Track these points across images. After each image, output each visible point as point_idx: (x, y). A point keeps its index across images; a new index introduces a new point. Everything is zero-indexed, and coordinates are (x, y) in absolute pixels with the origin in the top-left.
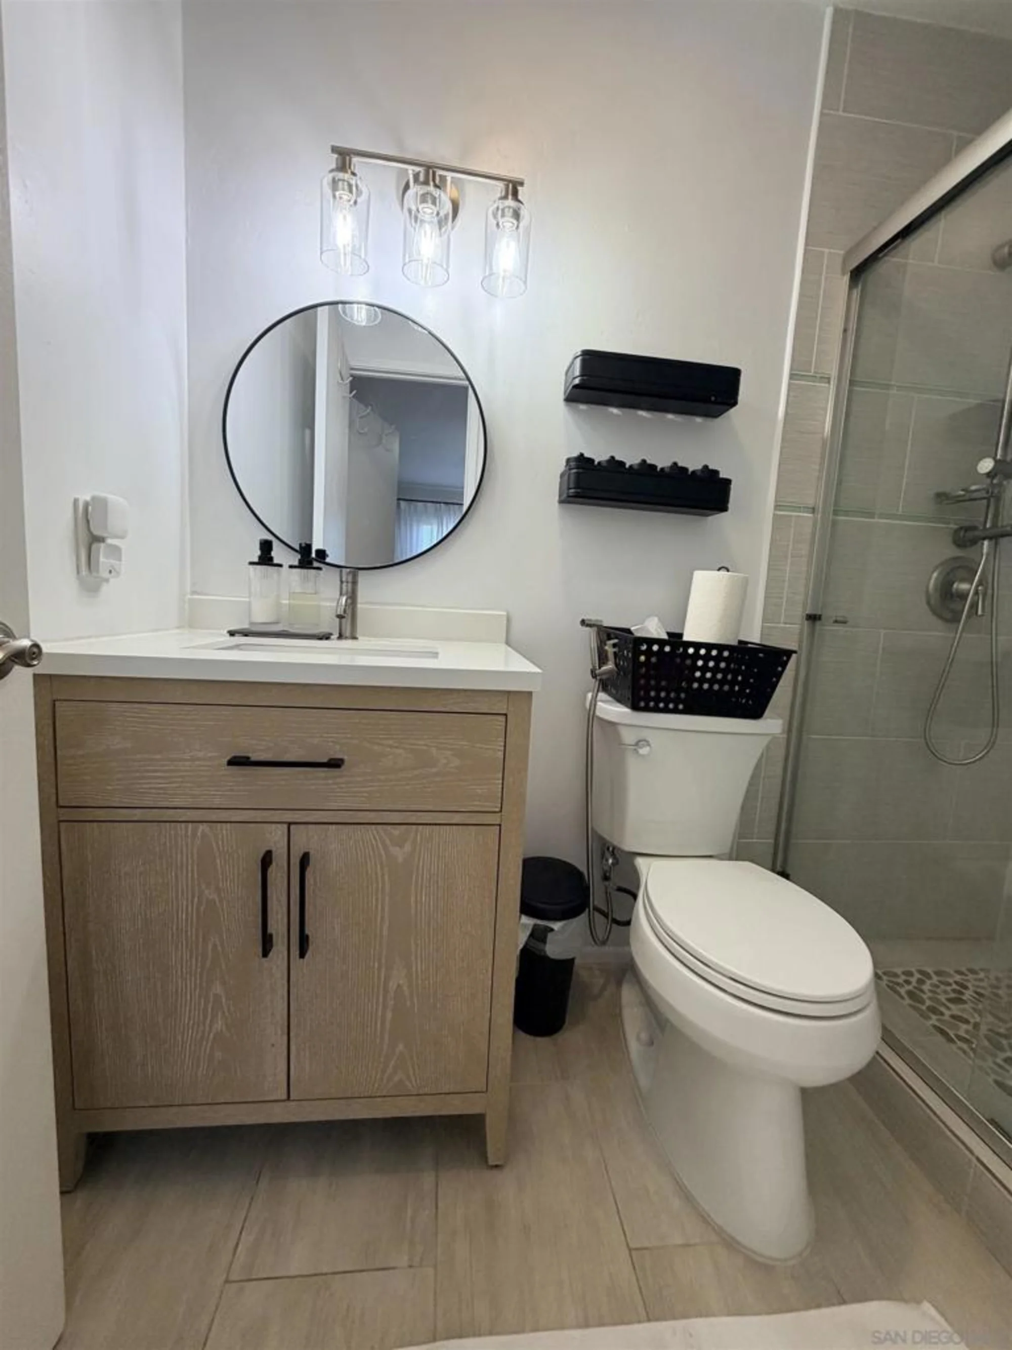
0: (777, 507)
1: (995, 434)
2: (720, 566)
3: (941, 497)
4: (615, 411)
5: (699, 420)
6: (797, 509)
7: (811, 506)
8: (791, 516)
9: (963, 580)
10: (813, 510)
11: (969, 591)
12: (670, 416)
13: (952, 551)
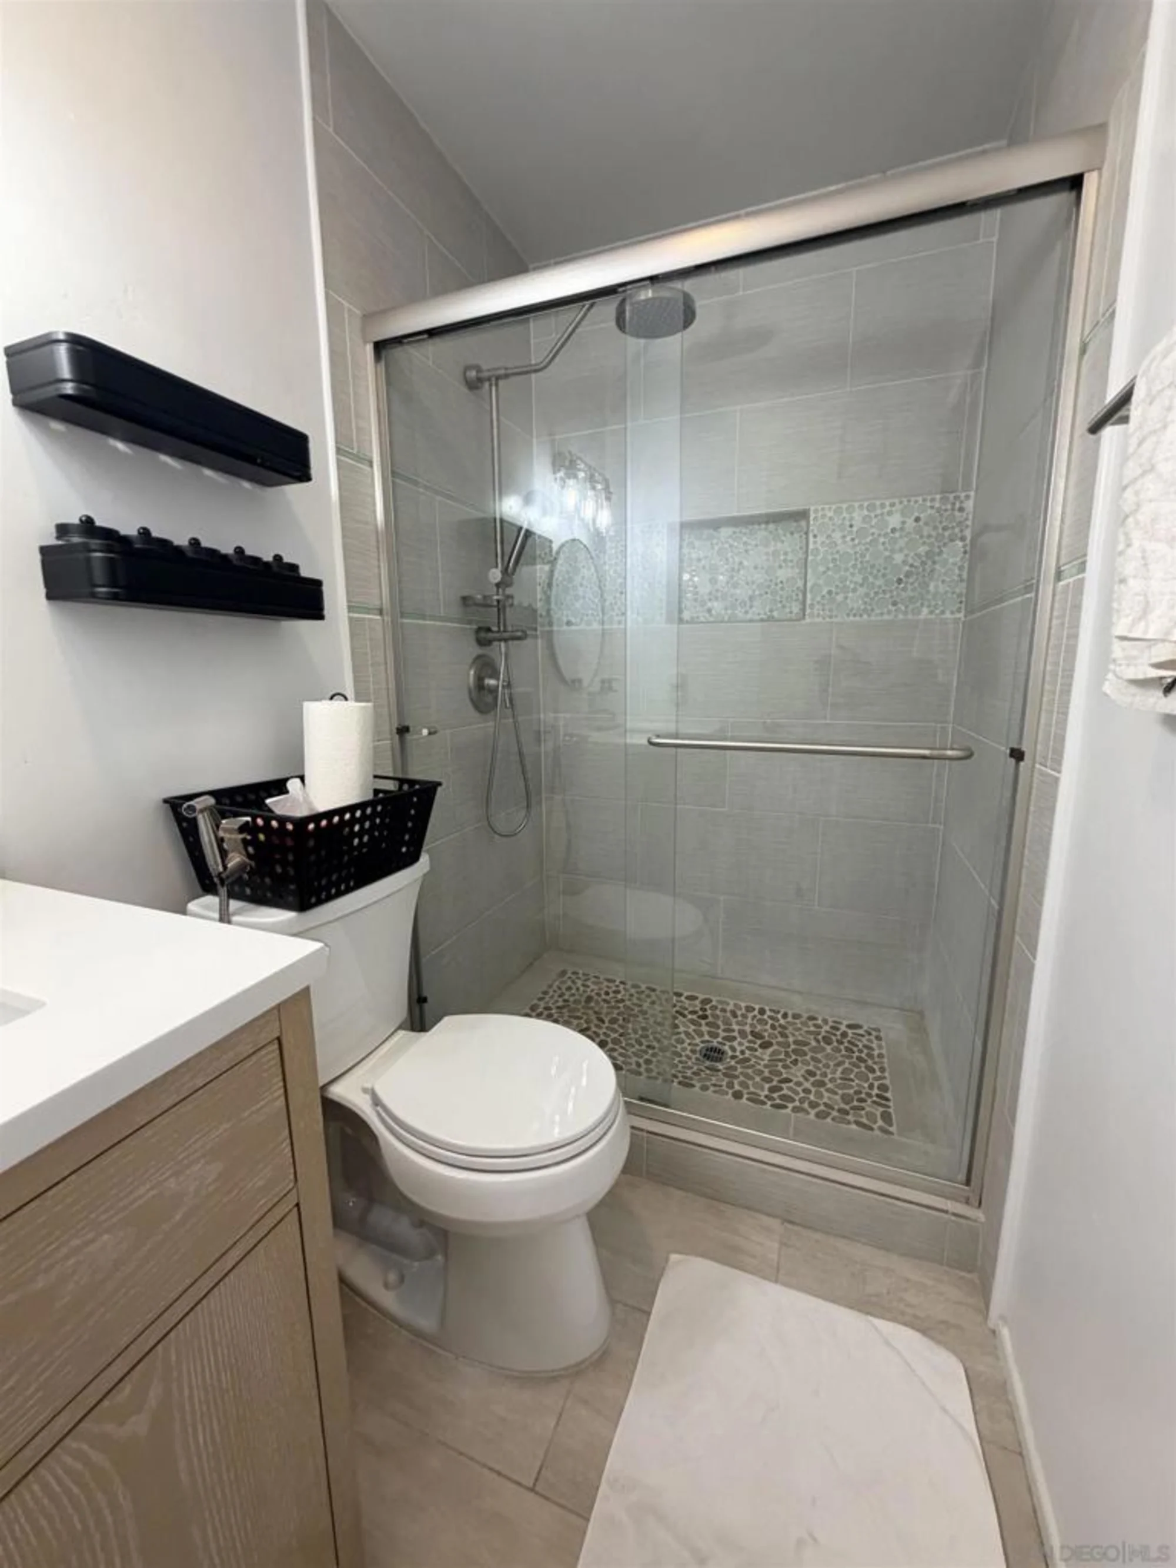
0: (351, 608)
1: (493, 546)
2: (331, 693)
3: (465, 600)
4: (120, 446)
5: (246, 485)
6: (368, 611)
7: (378, 607)
8: (364, 619)
9: (491, 677)
10: (381, 612)
11: (498, 686)
12: (208, 472)
13: (478, 651)
